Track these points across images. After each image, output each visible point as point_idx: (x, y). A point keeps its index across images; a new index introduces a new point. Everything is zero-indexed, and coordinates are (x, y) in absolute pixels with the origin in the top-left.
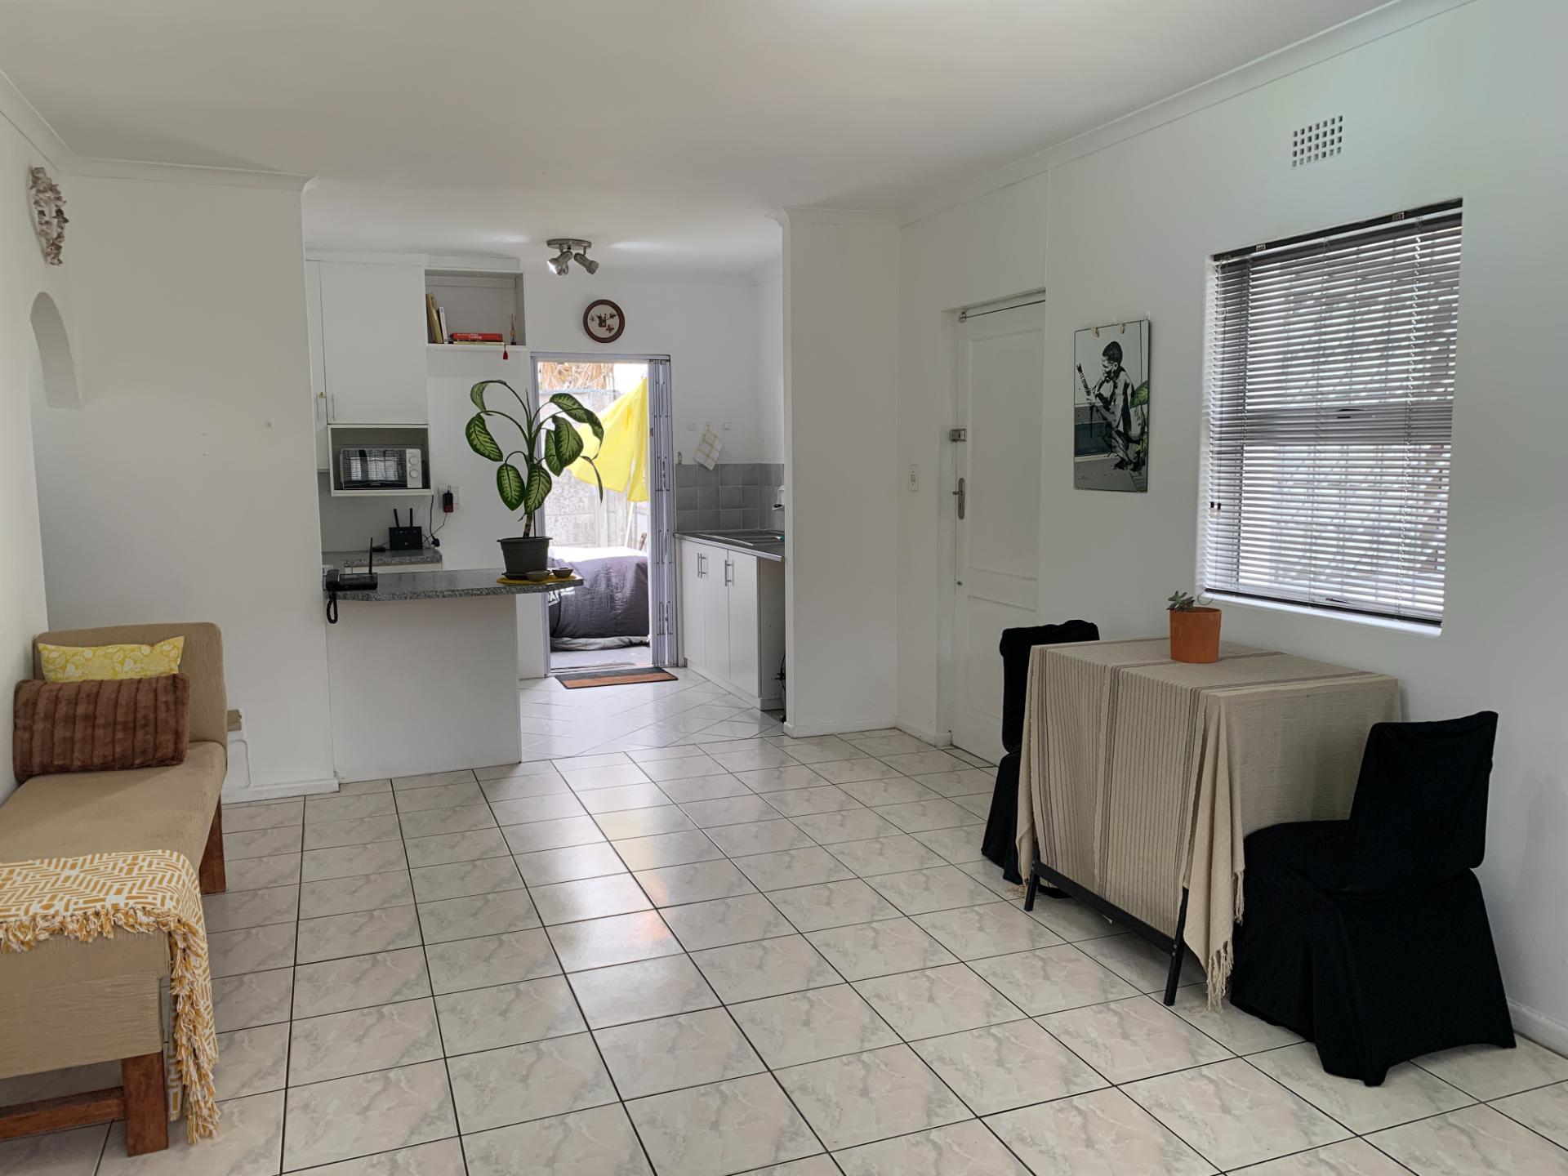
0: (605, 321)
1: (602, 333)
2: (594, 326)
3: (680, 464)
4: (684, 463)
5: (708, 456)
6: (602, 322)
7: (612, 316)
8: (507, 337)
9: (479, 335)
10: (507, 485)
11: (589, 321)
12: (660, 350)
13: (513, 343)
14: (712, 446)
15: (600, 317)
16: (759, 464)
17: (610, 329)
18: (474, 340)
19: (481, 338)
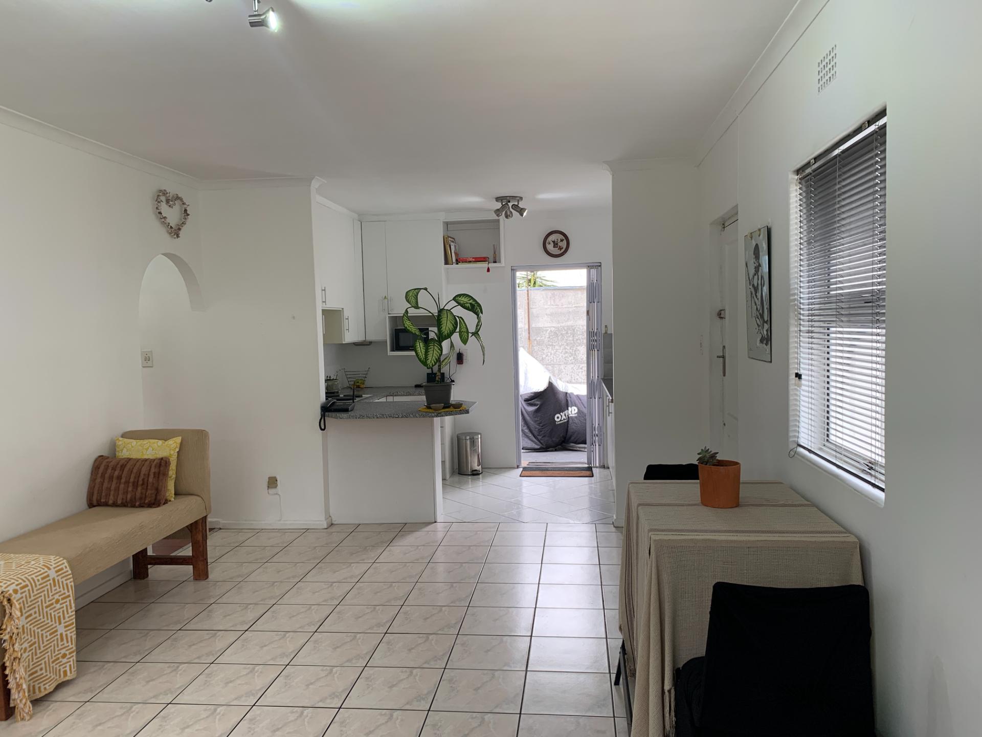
0: (557, 244)
1: (556, 251)
2: (550, 247)
3: (606, 333)
4: (609, 332)
6: (555, 244)
7: (562, 240)
8: (491, 259)
9: (473, 258)
10: (420, 351)
11: (547, 244)
12: (595, 259)
13: (495, 262)
15: (554, 242)
17: (560, 248)
18: (470, 262)
19: (474, 260)
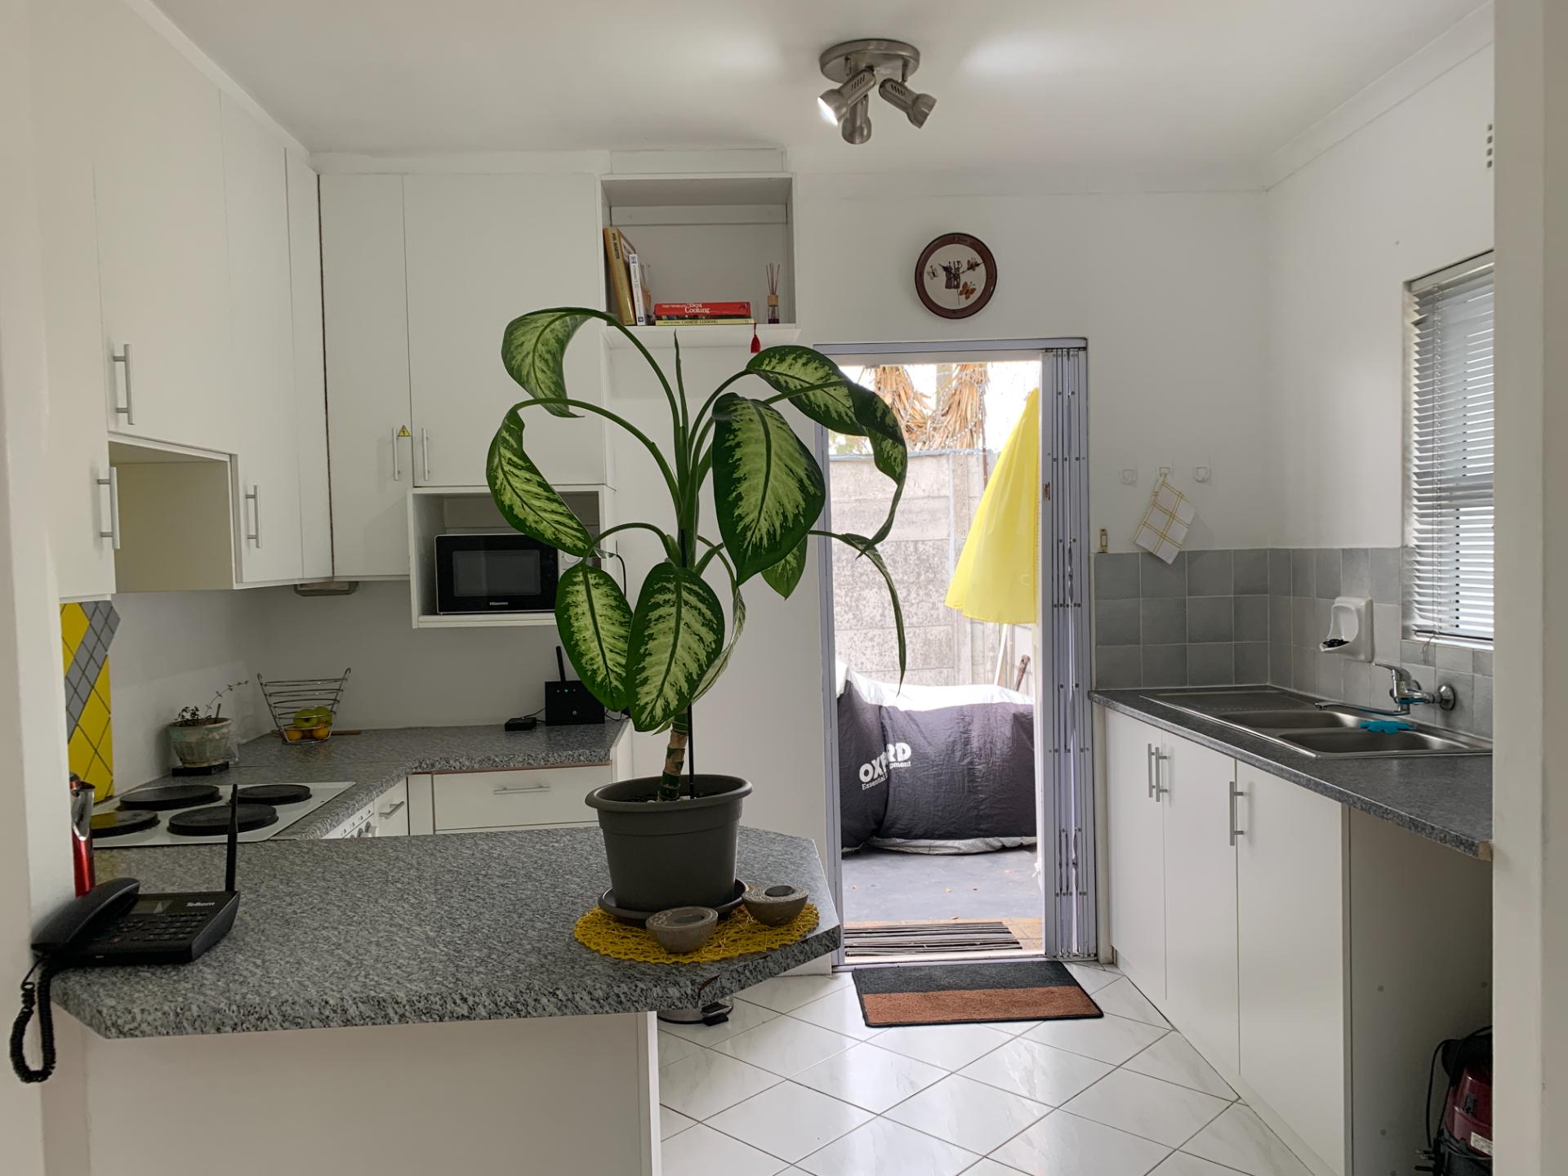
0: (957, 277)
1: (951, 299)
2: (936, 288)
3: (1104, 552)
4: (1111, 550)
5: (1163, 536)
6: (952, 276)
7: (972, 266)
8: (760, 307)
9: (705, 305)
10: (589, 634)
11: (926, 278)
12: (1062, 329)
13: (774, 321)
14: (1172, 516)
15: (946, 269)
16: (1271, 550)
17: (967, 292)
18: (695, 317)
19: (707, 311)
